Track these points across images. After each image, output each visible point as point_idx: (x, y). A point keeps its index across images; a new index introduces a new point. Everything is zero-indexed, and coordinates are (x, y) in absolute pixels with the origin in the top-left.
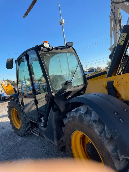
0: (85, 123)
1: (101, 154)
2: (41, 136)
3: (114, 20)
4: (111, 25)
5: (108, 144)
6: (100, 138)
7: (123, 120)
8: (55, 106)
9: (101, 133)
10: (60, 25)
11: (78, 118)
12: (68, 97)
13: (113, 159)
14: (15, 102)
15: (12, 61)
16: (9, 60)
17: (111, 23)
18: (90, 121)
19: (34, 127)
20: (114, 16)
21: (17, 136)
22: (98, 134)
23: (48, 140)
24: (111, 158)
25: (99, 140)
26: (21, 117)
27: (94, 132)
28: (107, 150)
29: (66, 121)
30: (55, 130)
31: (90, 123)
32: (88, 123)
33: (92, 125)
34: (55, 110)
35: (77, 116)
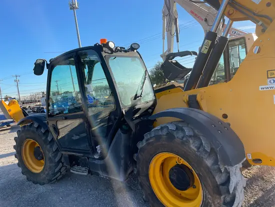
0: (177, 140)
1: (197, 172)
2: (92, 175)
3: (168, 17)
4: (164, 24)
5: (207, 158)
6: (198, 154)
7: (221, 132)
8: (124, 127)
9: (198, 148)
10: (71, 9)
11: (165, 136)
12: (136, 116)
13: (214, 173)
14: (35, 130)
15: (44, 62)
16: (38, 62)
17: (164, 20)
18: (183, 137)
19: (74, 165)
20: (169, 11)
21: (34, 185)
22: (195, 149)
23: (106, 177)
24: (211, 172)
25: (197, 156)
26: (47, 152)
27: (190, 148)
28: (207, 165)
29: (142, 144)
30: (122, 159)
31: (184, 139)
32: (181, 140)
33: (187, 141)
34: (124, 132)
35: (164, 135)
